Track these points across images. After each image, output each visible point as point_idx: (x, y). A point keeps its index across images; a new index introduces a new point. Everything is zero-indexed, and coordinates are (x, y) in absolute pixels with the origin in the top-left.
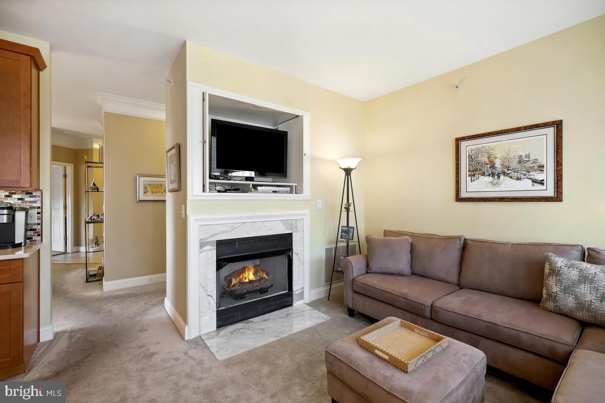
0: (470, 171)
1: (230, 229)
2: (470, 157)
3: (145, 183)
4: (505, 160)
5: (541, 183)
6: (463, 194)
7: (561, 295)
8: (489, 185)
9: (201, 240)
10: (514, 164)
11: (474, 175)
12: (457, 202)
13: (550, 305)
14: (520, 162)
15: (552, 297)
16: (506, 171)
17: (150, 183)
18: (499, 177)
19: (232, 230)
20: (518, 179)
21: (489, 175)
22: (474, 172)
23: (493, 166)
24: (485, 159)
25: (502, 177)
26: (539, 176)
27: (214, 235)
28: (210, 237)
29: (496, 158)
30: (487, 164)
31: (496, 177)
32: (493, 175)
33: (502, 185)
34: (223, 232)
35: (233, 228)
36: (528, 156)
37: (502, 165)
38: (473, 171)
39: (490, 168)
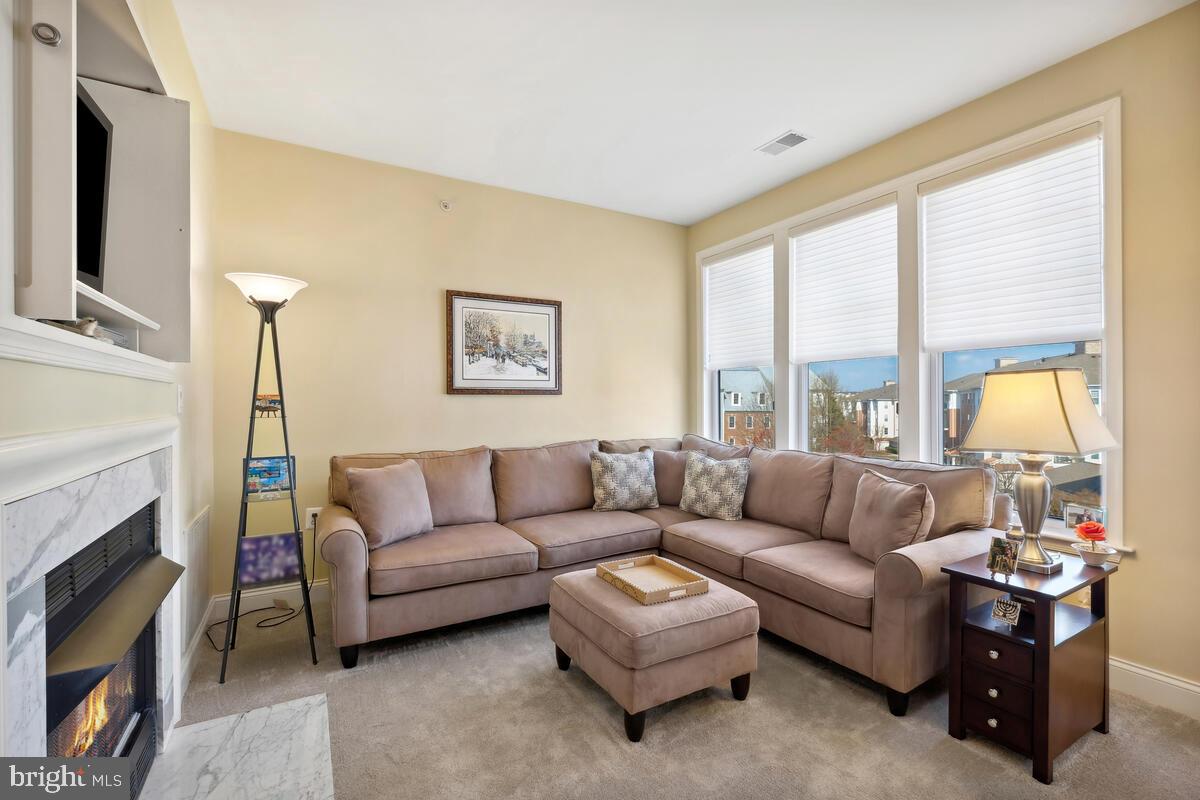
0: (467, 347)
2: (467, 324)
4: (511, 337)
5: (544, 371)
6: (459, 383)
7: (619, 489)
8: (493, 370)
9: (9, 585)
10: (519, 346)
11: (473, 354)
12: (448, 396)
13: (610, 504)
14: (525, 343)
15: (610, 495)
16: (511, 352)
18: (504, 361)
20: (524, 365)
21: (493, 356)
22: (474, 350)
23: (496, 345)
24: (486, 332)
25: (507, 361)
26: (544, 364)
27: (40, 551)
28: (31, 565)
29: (500, 333)
30: (489, 340)
31: (501, 360)
32: (496, 356)
33: (508, 372)
36: (533, 337)
37: (508, 344)
38: (472, 347)
39: (494, 345)
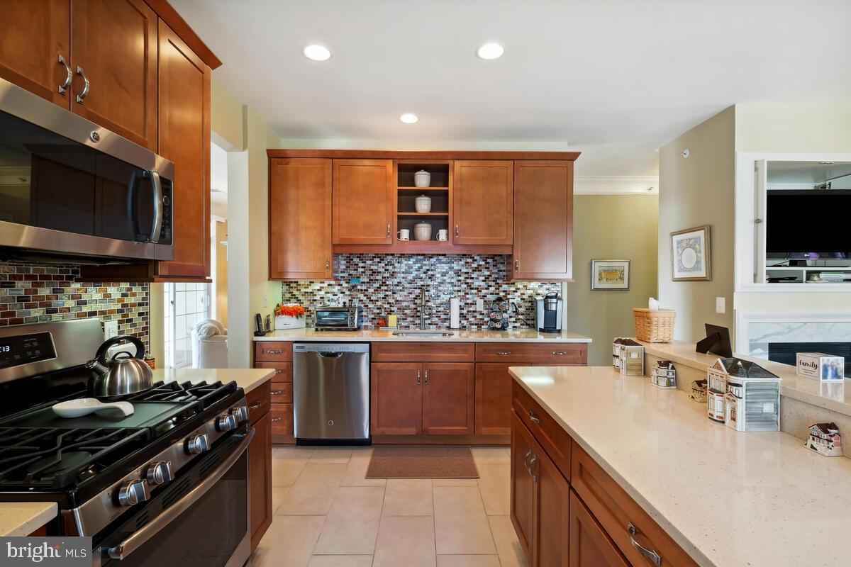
1: (787, 330)
3: (601, 268)
9: (751, 340)
17: (606, 269)
19: (789, 332)
27: (766, 336)
28: (761, 338)
34: (778, 334)
35: (791, 330)
